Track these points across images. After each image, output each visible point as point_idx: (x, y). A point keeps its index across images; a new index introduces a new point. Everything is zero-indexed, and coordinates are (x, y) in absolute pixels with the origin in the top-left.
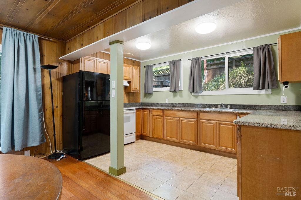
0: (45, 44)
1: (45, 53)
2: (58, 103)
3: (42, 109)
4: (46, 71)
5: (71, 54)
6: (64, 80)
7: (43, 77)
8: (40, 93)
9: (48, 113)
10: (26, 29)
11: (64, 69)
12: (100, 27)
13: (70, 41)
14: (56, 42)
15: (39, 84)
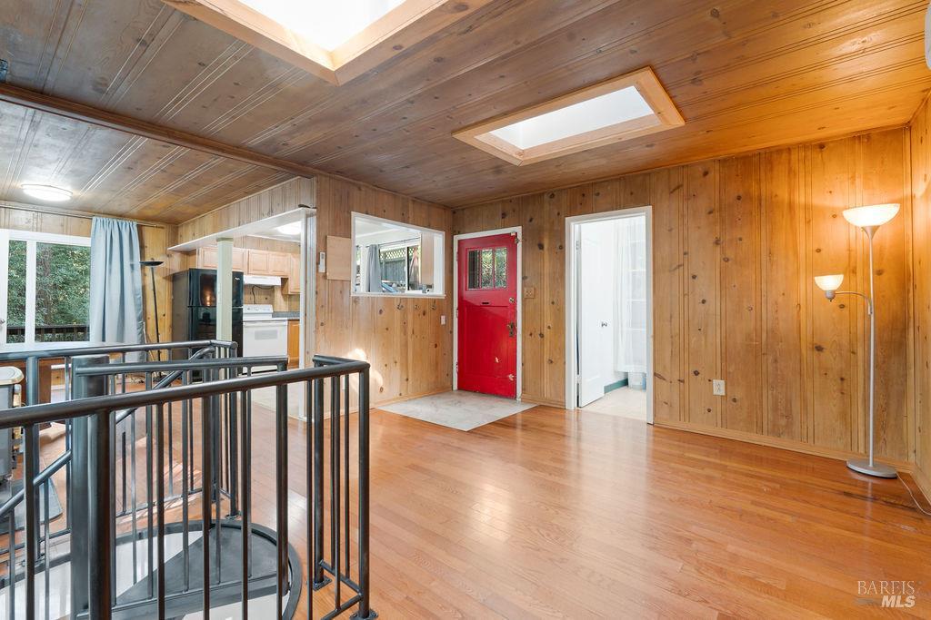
0: (149, 234)
1: (147, 242)
2: (165, 309)
3: (143, 317)
4: (148, 268)
5: (185, 244)
6: (174, 278)
7: (144, 275)
8: (141, 295)
9: (151, 323)
10: (121, 216)
11: (175, 264)
12: (208, 219)
13: (187, 224)
14: (162, 228)
15: (139, 285)
